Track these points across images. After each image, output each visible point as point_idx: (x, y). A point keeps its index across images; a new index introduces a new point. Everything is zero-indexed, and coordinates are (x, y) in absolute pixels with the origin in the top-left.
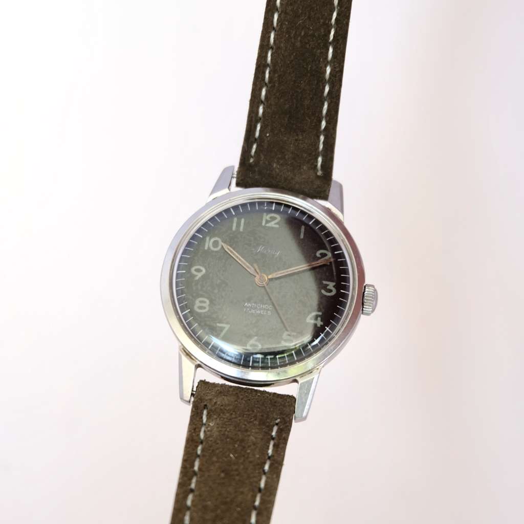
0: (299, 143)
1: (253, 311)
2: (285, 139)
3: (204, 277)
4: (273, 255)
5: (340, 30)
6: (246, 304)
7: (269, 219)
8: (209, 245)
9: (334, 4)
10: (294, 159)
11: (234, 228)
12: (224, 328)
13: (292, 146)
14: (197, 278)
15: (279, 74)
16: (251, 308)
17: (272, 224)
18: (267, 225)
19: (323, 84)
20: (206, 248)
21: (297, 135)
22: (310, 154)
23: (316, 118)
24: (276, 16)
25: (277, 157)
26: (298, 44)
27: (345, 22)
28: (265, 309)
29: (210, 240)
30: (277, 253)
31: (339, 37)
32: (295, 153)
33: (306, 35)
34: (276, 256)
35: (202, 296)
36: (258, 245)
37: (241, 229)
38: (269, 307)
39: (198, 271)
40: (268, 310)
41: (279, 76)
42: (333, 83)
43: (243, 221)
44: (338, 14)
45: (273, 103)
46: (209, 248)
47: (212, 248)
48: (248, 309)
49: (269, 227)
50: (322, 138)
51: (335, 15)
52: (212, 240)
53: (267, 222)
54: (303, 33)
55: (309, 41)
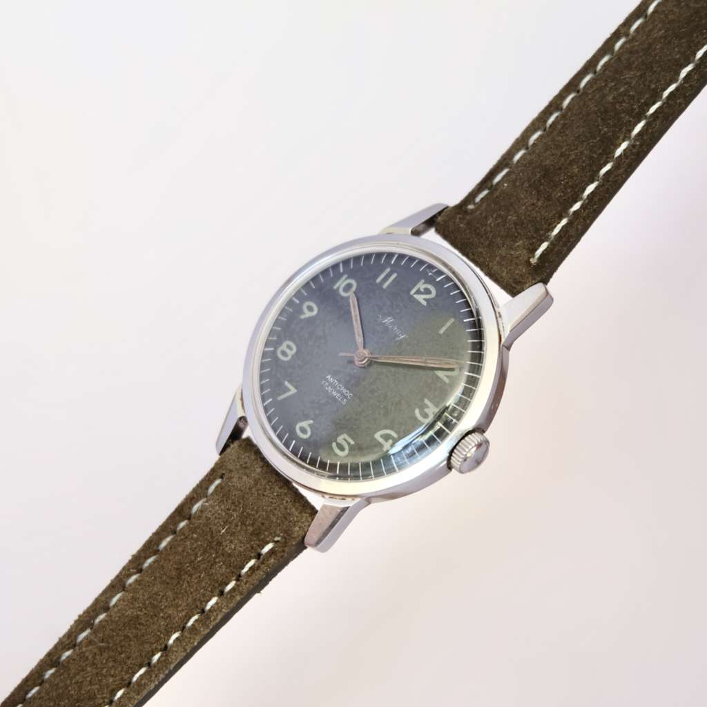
0: (533, 210)
1: (330, 389)
2: (522, 196)
3: (310, 321)
4: (396, 336)
5: (666, 107)
6: (329, 377)
7: (422, 290)
8: (340, 285)
9: (679, 75)
10: (516, 224)
11: (379, 280)
12: (289, 390)
13: (523, 208)
14: (302, 317)
15: (566, 122)
16: (331, 384)
17: (421, 298)
18: (415, 296)
19: (607, 158)
20: (335, 287)
21: (538, 200)
22: (537, 230)
23: (573, 193)
24: (606, 59)
25: (499, 213)
26: (610, 98)
27: (678, 101)
28: (343, 394)
29: (346, 279)
30: (403, 335)
31: (660, 115)
32: (521, 219)
33: (625, 93)
34: (397, 339)
35: (294, 341)
36: (389, 314)
37: (385, 285)
38: (348, 395)
39: (310, 309)
40: (346, 397)
41: (565, 124)
42: (619, 164)
43: (394, 275)
44: (677, 89)
45: (537, 151)
46: (338, 288)
47: (341, 291)
48: (327, 384)
49: (415, 299)
50: (564, 222)
51: (672, 87)
52: (349, 281)
53: (418, 292)
54: (622, 90)
55: (624, 101)
